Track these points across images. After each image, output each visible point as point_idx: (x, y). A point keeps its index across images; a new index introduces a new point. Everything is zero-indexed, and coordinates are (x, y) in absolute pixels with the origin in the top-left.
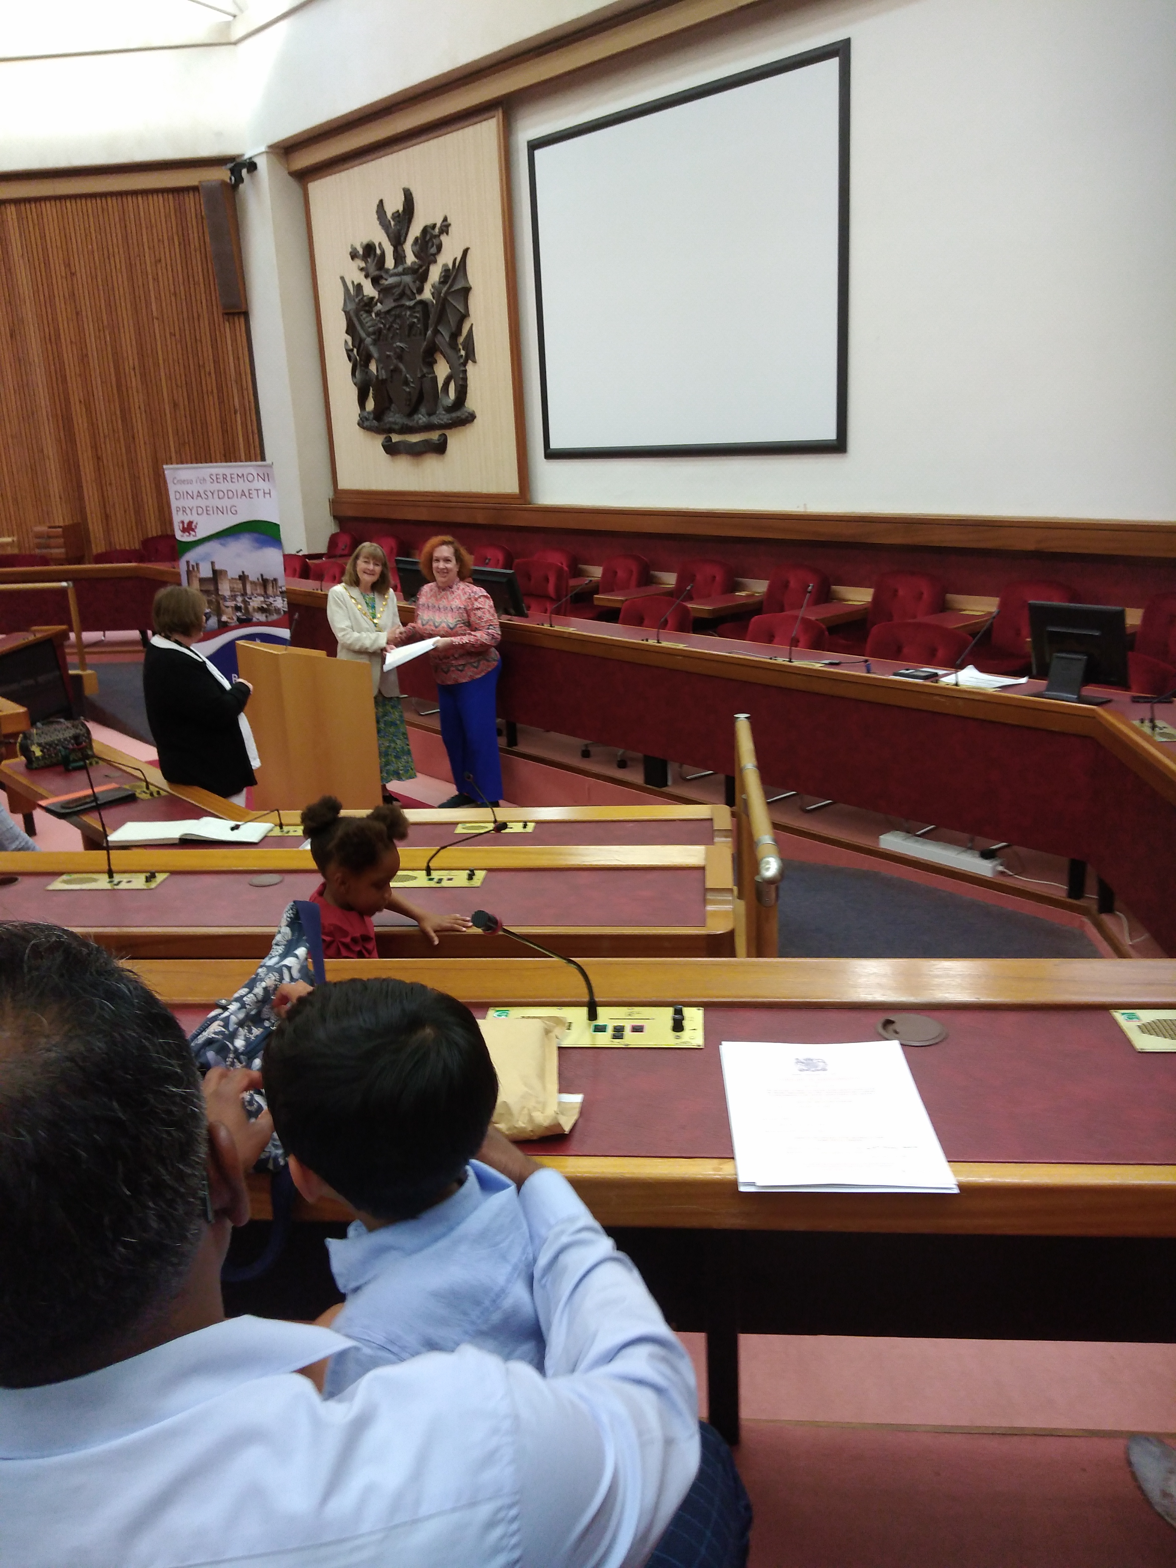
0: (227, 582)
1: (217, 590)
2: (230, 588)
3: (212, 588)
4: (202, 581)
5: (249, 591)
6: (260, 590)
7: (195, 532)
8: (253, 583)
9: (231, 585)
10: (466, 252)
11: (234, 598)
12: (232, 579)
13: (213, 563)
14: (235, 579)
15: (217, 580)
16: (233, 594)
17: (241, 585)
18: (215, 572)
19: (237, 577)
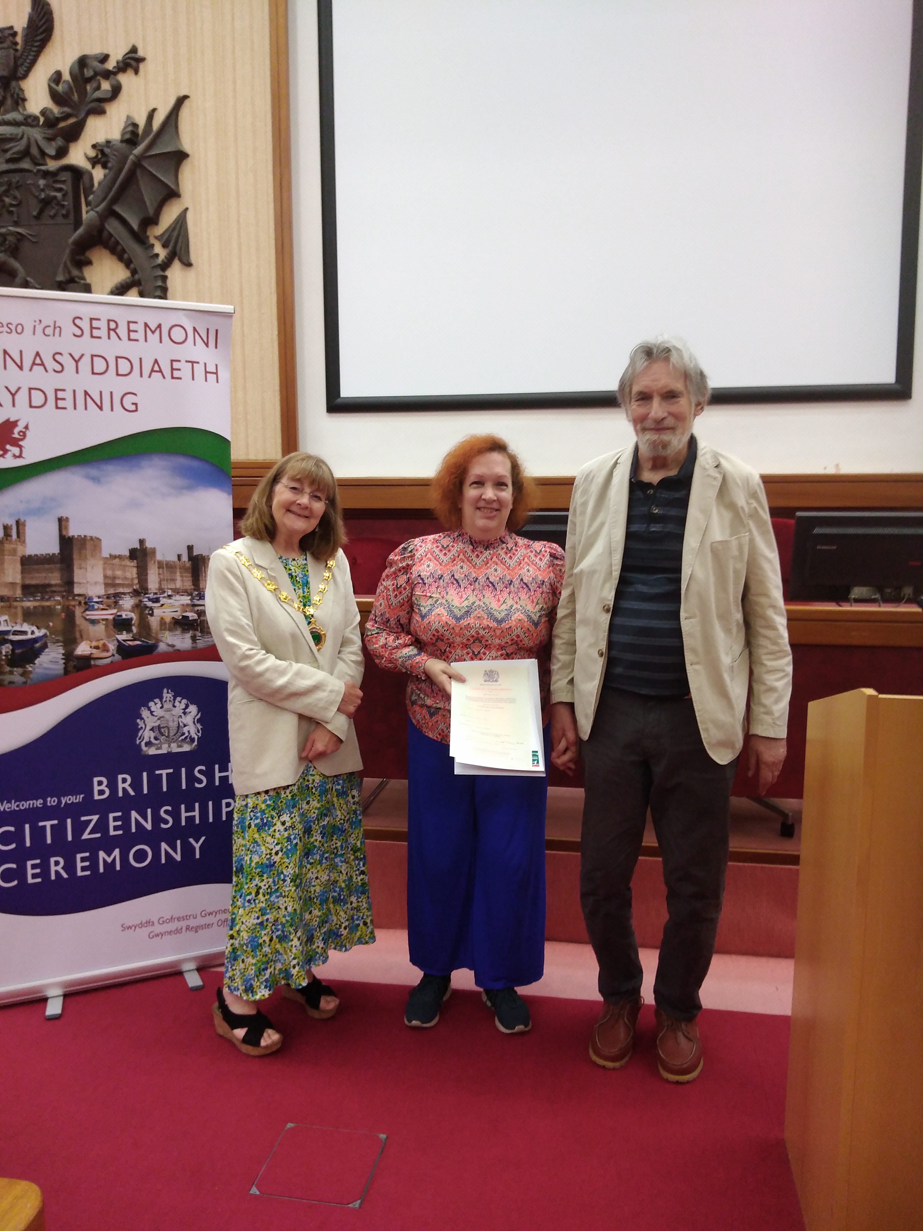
0: (100, 565)
1: (69, 583)
2: (105, 577)
3: (55, 578)
4: (28, 562)
5: (153, 583)
6: (183, 581)
7: (20, 447)
8: (167, 567)
9: (109, 573)
10: (181, 101)
11: (114, 599)
12: (113, 557)
13: (62, 522)
14: (120, 557)
15: (71, 560)
16: (111, 591)
17: (135, 570)
18: (66, 542)
19: (128, 554)
